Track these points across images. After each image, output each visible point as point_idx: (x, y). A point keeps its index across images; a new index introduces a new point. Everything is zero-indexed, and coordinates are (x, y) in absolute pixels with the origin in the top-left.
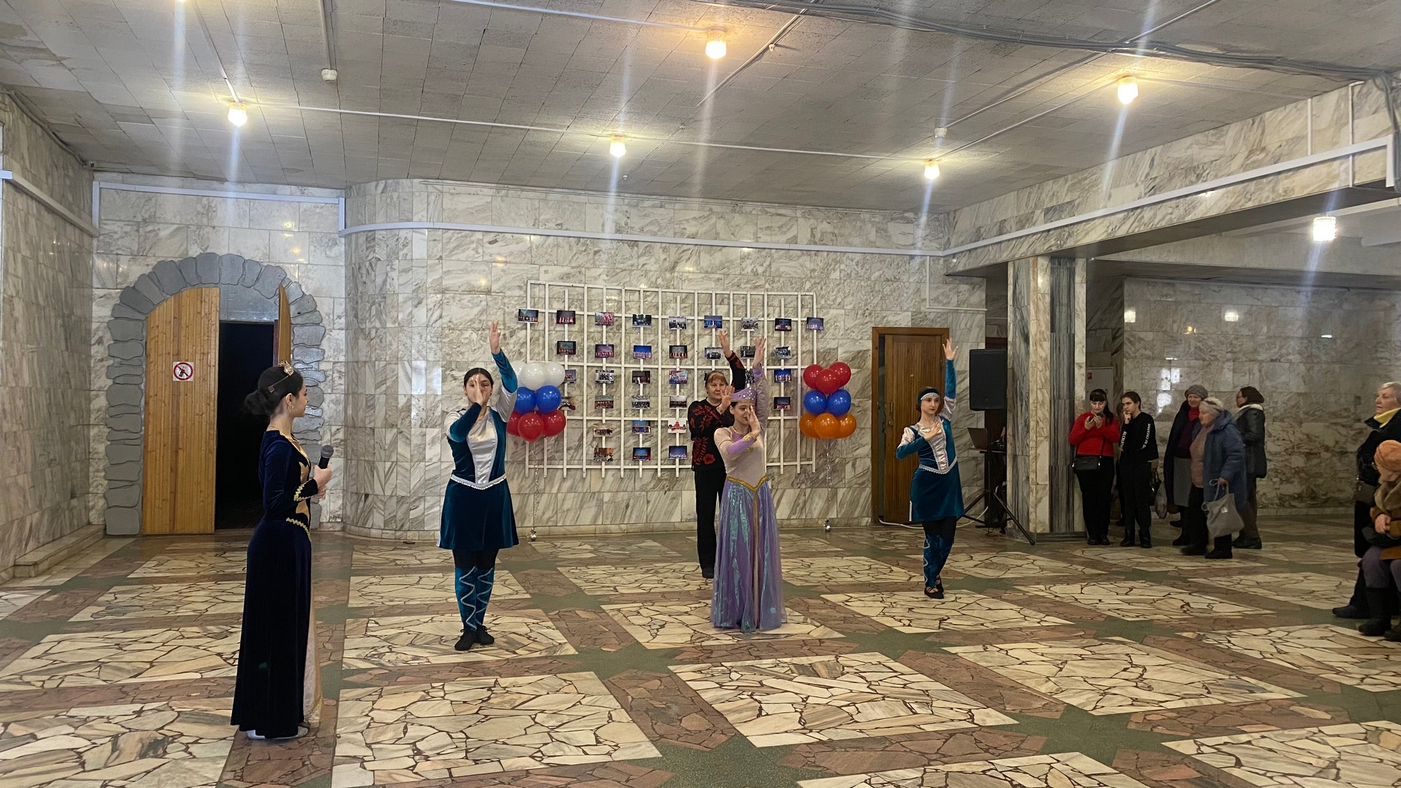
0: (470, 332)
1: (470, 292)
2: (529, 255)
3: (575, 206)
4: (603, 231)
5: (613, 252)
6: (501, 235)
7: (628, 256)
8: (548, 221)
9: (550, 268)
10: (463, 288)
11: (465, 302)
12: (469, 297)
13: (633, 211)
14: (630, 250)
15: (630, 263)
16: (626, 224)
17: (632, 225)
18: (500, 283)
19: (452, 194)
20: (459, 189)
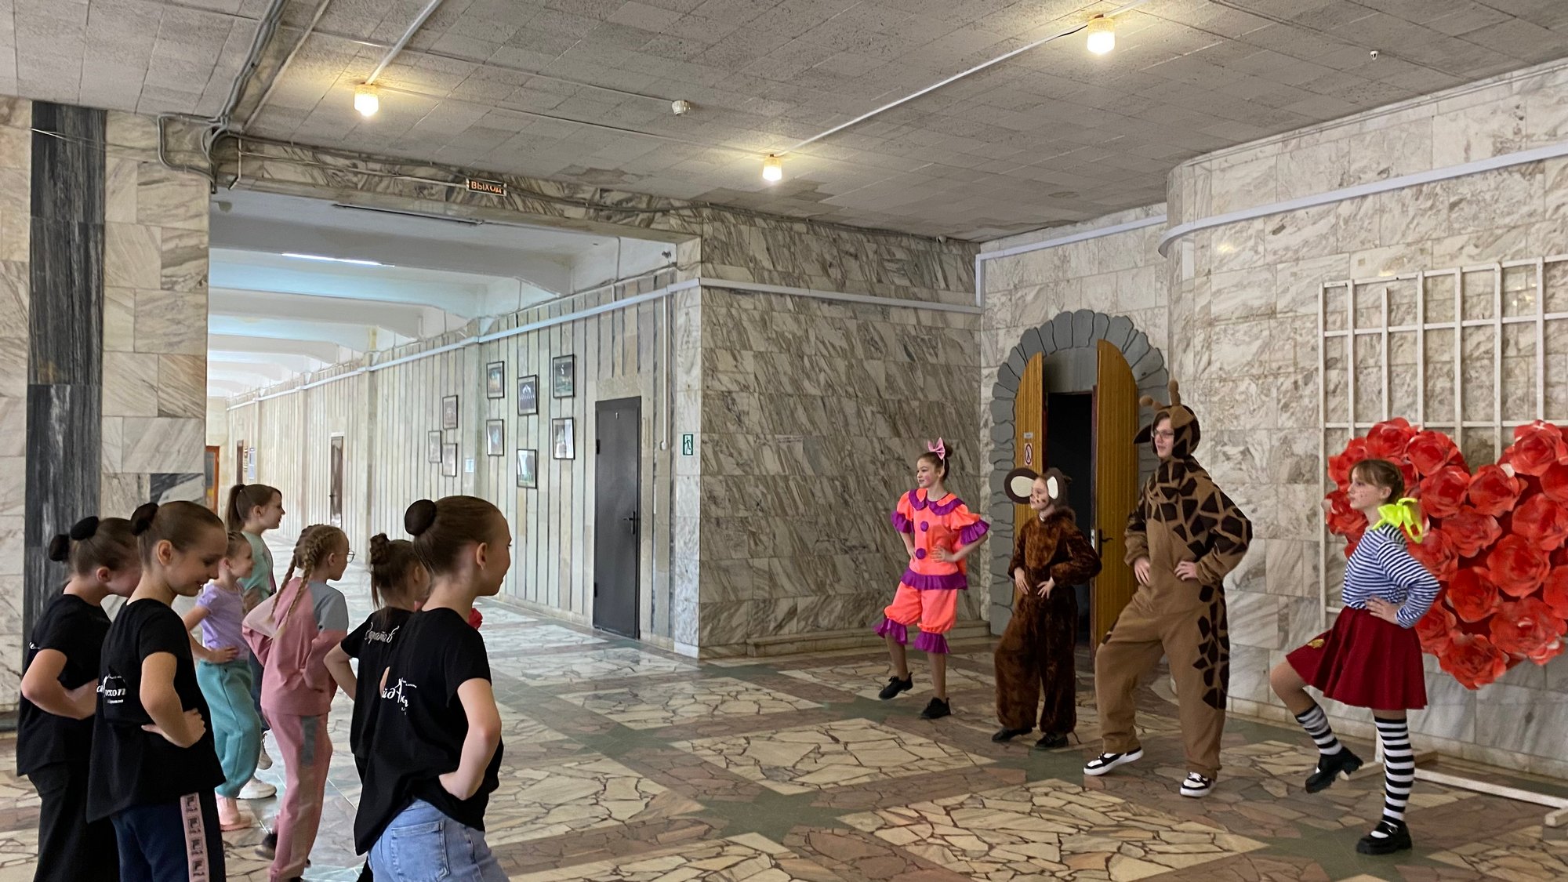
0: (1247, 381)
1: (1246, 318)
2: (1332, 239)
3: (1413, 129)
4: (1467, 159)
5: (1488, 197)
6: (1290, 215)
7: (1520, 196)
8: (1363, 170)
9: (1366, 255)
10: (1236, 314)
11: (1240, 335)
12: (1244, 327)
13: (1531, 101)
14: (1525, 183)
15: (1525, 210)
16: (1517, 132)
17: (1530, 131)
18: (1288, 297)
19: (1223, 170)
20: (1232, 159)
